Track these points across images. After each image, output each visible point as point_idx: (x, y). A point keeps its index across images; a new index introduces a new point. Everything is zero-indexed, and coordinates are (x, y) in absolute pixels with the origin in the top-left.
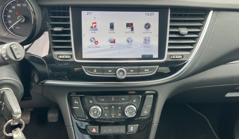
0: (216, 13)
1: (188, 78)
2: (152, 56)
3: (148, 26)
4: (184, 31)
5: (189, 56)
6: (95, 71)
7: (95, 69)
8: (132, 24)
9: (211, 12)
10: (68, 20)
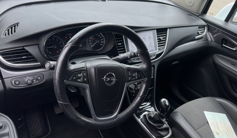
0: (169, 29)
1: (166, 56)
2: (153, 50)
3: (150, 38)
4: (161, 38)
5: (164, 48)
6: (136, 59)
7: (135, 59)
8: (145, 38)
9: (168, 29)
10: (123, 39)
